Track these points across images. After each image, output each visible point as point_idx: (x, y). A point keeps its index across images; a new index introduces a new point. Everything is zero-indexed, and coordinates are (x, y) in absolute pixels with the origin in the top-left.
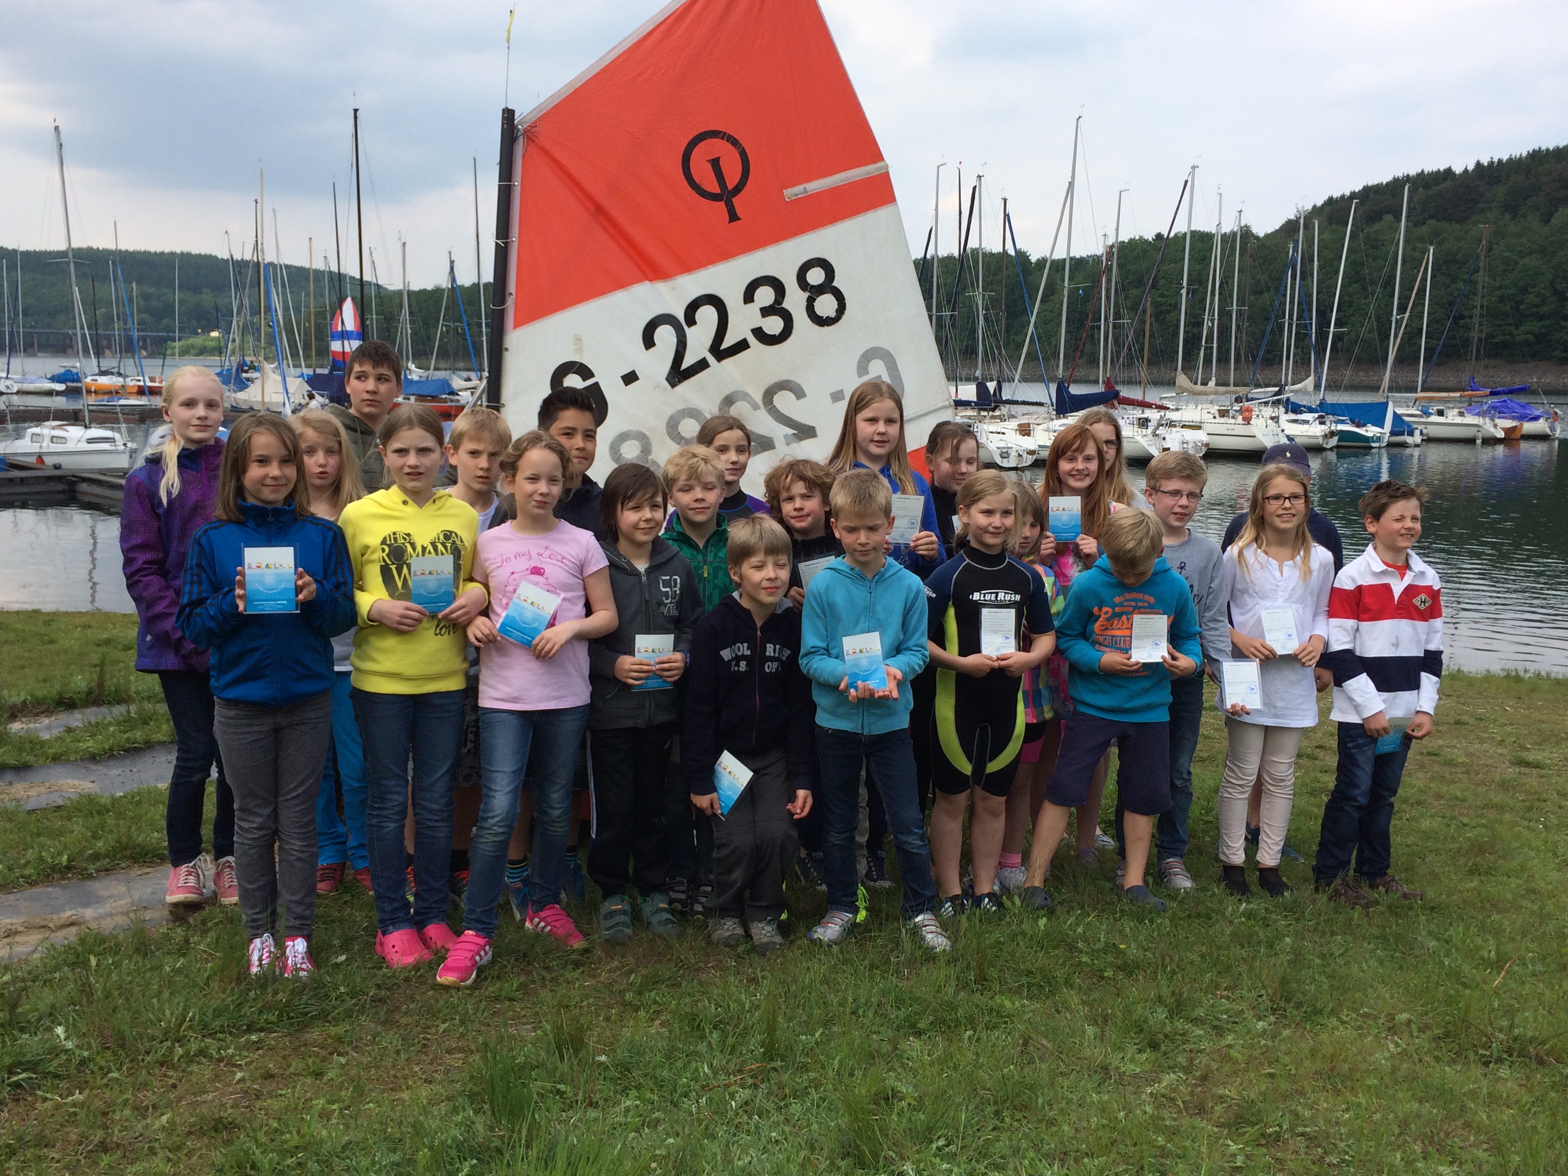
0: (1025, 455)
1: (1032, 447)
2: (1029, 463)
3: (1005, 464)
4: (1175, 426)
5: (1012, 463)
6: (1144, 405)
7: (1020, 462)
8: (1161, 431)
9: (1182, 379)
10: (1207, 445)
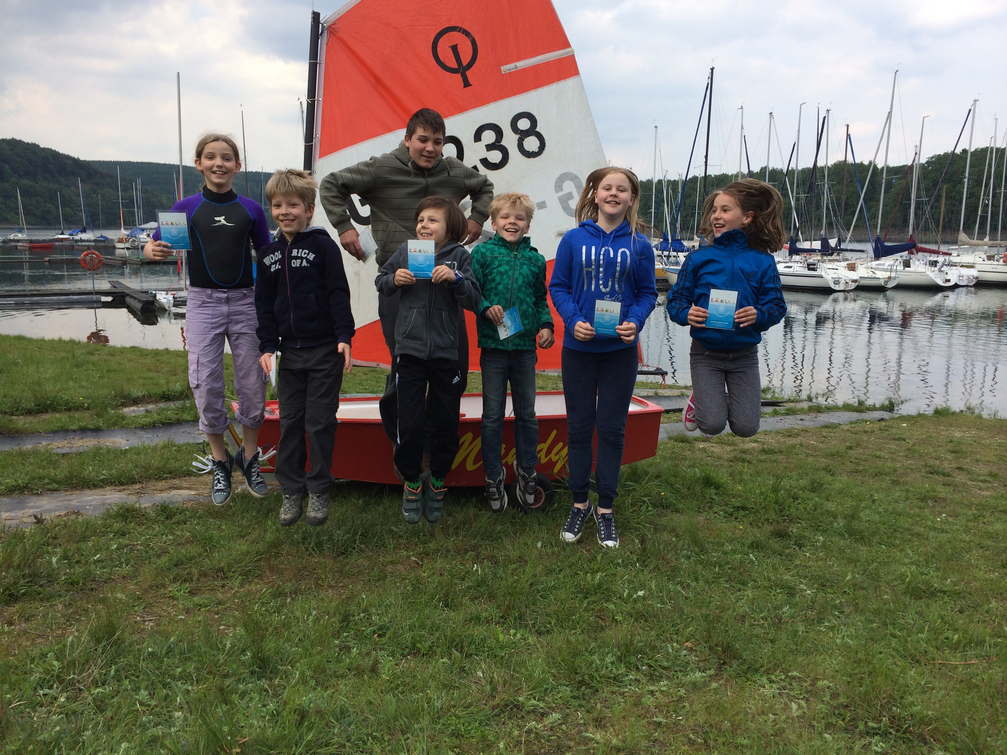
0: (850, 283)
1: (855, 277)
2: (853, 288)
3: (837, 288)
4: (956, 266)
5: (841, 287)
6: (937, 252)
7: (847, 287)
8: (945, 268)
9: (962, 236)
10: (977, 278)
